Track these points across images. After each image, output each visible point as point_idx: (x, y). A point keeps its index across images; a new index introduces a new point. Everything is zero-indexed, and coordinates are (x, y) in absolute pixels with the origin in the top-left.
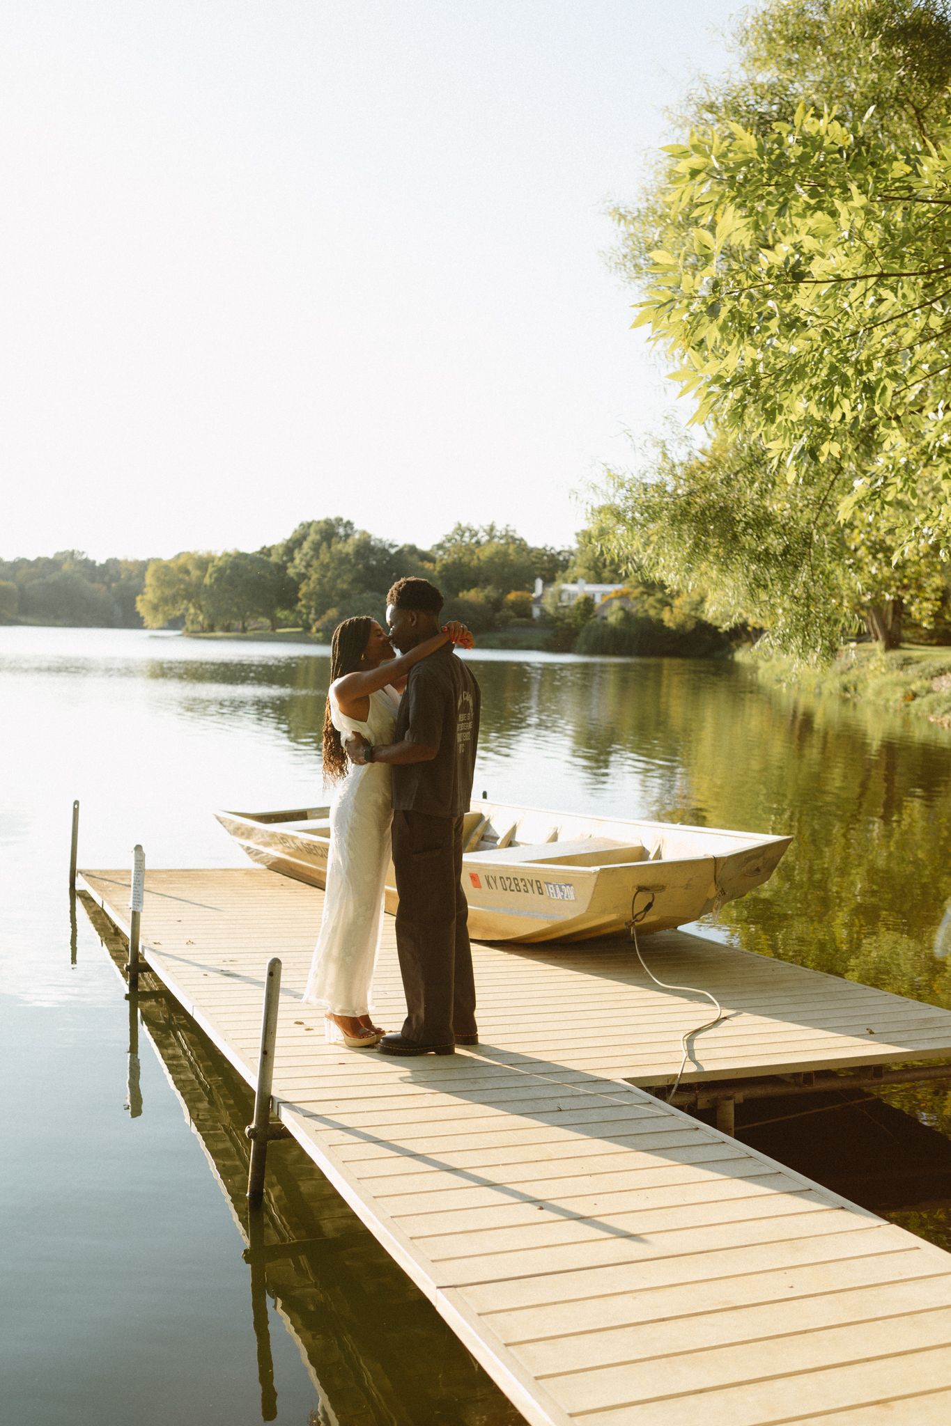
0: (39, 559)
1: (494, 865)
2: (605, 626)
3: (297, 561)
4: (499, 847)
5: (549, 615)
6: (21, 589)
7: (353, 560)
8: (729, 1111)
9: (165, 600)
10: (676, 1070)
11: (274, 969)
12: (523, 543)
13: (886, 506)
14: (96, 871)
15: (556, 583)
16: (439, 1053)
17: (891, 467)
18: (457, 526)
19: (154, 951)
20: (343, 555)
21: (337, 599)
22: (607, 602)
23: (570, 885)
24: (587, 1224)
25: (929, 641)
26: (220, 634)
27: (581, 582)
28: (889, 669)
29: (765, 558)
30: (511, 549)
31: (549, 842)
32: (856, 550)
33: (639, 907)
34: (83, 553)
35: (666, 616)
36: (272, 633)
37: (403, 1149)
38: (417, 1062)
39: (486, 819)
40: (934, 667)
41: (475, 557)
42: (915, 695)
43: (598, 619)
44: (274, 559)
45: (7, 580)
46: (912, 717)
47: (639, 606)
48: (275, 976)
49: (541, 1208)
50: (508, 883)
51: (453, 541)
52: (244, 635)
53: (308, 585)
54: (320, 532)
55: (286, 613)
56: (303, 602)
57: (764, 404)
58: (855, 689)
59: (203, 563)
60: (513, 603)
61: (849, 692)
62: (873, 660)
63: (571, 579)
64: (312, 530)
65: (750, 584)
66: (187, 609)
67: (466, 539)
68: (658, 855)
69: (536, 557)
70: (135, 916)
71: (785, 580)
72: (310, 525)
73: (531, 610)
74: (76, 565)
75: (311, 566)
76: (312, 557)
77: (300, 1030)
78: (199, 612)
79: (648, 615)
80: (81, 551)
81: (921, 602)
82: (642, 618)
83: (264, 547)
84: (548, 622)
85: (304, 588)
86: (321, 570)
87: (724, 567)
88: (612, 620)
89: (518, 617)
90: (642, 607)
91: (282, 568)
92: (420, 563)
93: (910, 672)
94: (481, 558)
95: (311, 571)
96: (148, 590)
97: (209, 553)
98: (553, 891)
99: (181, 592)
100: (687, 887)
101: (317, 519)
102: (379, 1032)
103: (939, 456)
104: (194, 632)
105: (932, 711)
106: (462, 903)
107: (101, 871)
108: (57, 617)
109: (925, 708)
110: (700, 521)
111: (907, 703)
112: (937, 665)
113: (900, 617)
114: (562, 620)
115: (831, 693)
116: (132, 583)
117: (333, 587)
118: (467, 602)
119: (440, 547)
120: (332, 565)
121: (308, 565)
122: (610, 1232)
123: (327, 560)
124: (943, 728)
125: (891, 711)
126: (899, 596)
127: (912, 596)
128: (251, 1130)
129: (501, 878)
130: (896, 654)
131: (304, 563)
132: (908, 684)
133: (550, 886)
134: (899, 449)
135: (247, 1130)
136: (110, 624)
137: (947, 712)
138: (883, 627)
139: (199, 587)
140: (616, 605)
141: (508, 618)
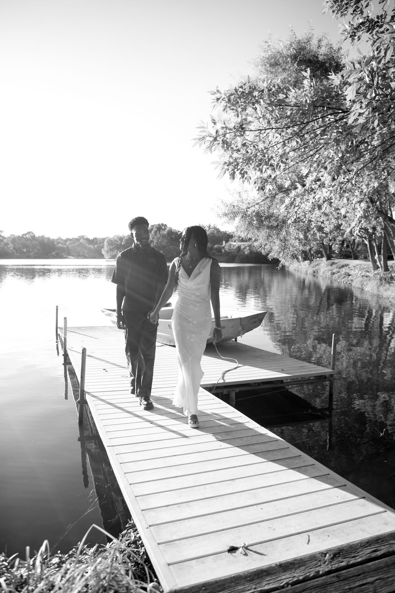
2: (244, 255)
5: (227, 251)
6: (68, 247)
7: (167, 236)
8: (233, 395)
9: (110, 250)
12: (219, 230)
14: (60, 327)
15: (229, 242)
19: (70, 350)
20: (164, 235)
22: (245, 247)
25: (338, 257)
27: (237, 241)
28: (327, 265)
30: (215, 232)
32: (313, 229)
34: (86, 236)
35: (263, 251)
42: (334, 273)
43: (242, 253)
45: (64, 245)
46: (333, 280)
47: (254, 249)
49: (151, 423)
53: (153, 244)
54: (157, 228)
58: (317, 272)
59: (121, 239)
60: (216, 248)
61: (315, 273)
62: (323, 263)
63: (233, 241)
64: (154, 227)
69: (223, 234)
72: (153, 226)
73: (222, 250)
74: (84, 240)
76: (154, 235)
79: (257, 251)
81: (335, 245)
82: (255, 252)
84: (227, 254)
86: (157, 239)
88: (246, 253)
89: (218, 252)
93: (333, 266)
95: (154, 240)
96: (105, 247)
97: (123, 235)
99: (115, 247)
100: (232, 327)
101: (156, 224)
105: (339, 278)
109: (337, 277)
111: (332, 276)
112: (342, 264)
113: (330, 249)
114: (231, 253)
115: (310, 273)
116: (100, 245)
117: (161, 244)
120: (161, 238)
121: (153, 238)
123: (159, 236)
124: (342, 283)
125: (327, 278)
126: (328, 243)
127: (332, 243)
128: (78, 401)
130: (330, 261)
132: (332, 270)
136: (94, 258)
137: (343, 278)
138: (326, 253)
139: (121, 245)
140: (248, 248)
141: (215, 253)
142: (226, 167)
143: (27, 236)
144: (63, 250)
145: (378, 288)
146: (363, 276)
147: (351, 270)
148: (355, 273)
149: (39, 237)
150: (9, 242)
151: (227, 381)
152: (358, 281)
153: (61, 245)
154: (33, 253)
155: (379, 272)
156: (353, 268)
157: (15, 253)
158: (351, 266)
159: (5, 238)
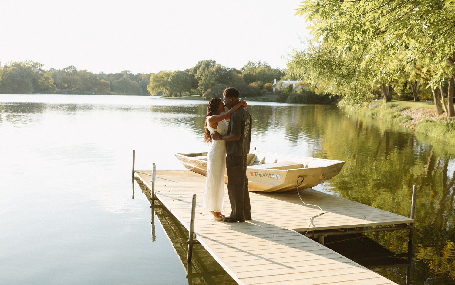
0: (116, 74)
1: (257, 169)
2: (297, 94)
3: (198, 74)
4: (260, 164)
5: (278, 90)
6: (111, 83)
7: (216, 73)
8: (323, 239)
9: (156, 86)
10: (308, 227)
11: (194, 197)
12: (270, 67)
13: (375, 63)
14: (140, 171)
15: (281, 80)
16: (240, 222)
17: (376, 51)
18: (248, 62)
19: (159, 194)
20: (212, 72)
21: (210, 86)
22: (297, 86)
23: (279, 175)
24: (279, 265)
25: (401, 99)
26: (173, 97)
27: (289, 80)
28: (387, 108)
29: (342, 76)
30: (266, 69)
31: (274, 162)
33: (300, 181)
34: (130, 71)
35: (316, 91)
36: (190, 97)
37: (230, 246)
38: (234, 224)
39: (256, 156)
40: (402, 107)
41: (254, 72)
42: (395, 117)
43: (294, 92)
44: (190, 73)
45: (106, 80)
46: (394, 124)
47: (307, 88)
48: (195, 199)
49: (267, 261)
50: (261, 174)
51: (247, 67)
52: (181, 97)
53: (201, 81)
54: (205, 64)
55: (194, 90)
56: (200, 87)
57: (334, 36)
58: (376, 115)
59: (168, 75)
60: (267, 87)
61: (374, 116)
62: (382, 105)
63: (285, 79)
64: (202, 64)
65: (338, 84)
66: (163, 89)
67: (252, 66)
68: (307, 166)
69: (274, 72)
70: (153, 184)
71: (348, 83)
72: (202, 62)
73: (272, 89)
74: (128, 75)
75: (202, 75)
76: (202, 72)
77: (201, 215)
78: (167, 90)
79: (310, 91)
80: (129, 71)
81: (397, 87)
82: (308, 92)
83: (187, 69)
84: (278, 93)
85: (200, 83)
86: (205, 76)
87: (329, 79)
88: (299, 92)
89: (268, 91)
90: (309, 88)
91: (193, 76)
92: (237, 74)
93: (394, 109)
94: (256, 72)
95: (202, 77)
96: (151, 83)
97: (170, 72)
98: (274, 177)
99: (161, 84)
100: (314, 176)
101: (204, 60)
102: (224, 216)
103: (391, 48)
104: (165, 97)
105: (400, 122)
106: (246, 180)
107: (141, 171)
108: (123, 92)
109: (398, 121)
110: (322, 65)
111: (392, 119)
112: (403, 107)
113: (391, 91)
114: (282, 92)
115: (368, 116)
116: (145, 81)
117: (209, 82)
118: (252, 86)
119: (243, 69)
120: (209, 75)
121: (201, 75)
122: (285, 267)
123: (207, 74)
124: (404, 127)
125: (387, 122)
126: (390, 85)
127: (394, 85)
128: (188, 241)
129: (259, 173)
130: (390, 103)
131: (200, 74)
132: (393, 113)
133: (273, 175)
134: (379, 46)
135: (187, 241)
136: (139, 94)
137: (405, 122)
138: (386, 94)
139: (167, 82)
140: (300, 87)
141: (265, 92)
142: (320, 31)
143: (68, 70)
144: (105, 85)
145: (444, 134)
146: (427, 121)
147: (414, 113)
148: (418, 116)
149: (81, 71)
150: (50, 77)
151: (316, 226)
152: (422, 127)
153: (104, 81)
154: (75, 88)
155: (444, 117)
156: (415, 111)
157: (56, 89)
158: (412, 109)
159: (45, 72)
